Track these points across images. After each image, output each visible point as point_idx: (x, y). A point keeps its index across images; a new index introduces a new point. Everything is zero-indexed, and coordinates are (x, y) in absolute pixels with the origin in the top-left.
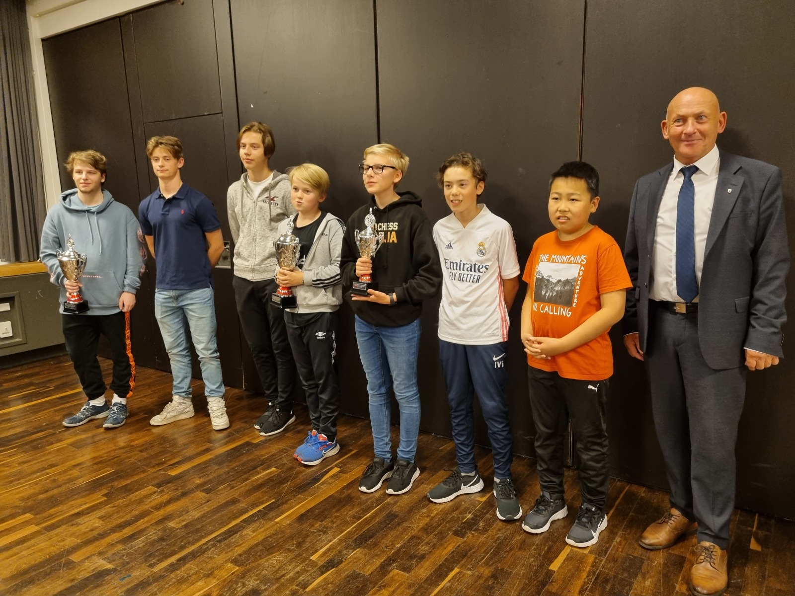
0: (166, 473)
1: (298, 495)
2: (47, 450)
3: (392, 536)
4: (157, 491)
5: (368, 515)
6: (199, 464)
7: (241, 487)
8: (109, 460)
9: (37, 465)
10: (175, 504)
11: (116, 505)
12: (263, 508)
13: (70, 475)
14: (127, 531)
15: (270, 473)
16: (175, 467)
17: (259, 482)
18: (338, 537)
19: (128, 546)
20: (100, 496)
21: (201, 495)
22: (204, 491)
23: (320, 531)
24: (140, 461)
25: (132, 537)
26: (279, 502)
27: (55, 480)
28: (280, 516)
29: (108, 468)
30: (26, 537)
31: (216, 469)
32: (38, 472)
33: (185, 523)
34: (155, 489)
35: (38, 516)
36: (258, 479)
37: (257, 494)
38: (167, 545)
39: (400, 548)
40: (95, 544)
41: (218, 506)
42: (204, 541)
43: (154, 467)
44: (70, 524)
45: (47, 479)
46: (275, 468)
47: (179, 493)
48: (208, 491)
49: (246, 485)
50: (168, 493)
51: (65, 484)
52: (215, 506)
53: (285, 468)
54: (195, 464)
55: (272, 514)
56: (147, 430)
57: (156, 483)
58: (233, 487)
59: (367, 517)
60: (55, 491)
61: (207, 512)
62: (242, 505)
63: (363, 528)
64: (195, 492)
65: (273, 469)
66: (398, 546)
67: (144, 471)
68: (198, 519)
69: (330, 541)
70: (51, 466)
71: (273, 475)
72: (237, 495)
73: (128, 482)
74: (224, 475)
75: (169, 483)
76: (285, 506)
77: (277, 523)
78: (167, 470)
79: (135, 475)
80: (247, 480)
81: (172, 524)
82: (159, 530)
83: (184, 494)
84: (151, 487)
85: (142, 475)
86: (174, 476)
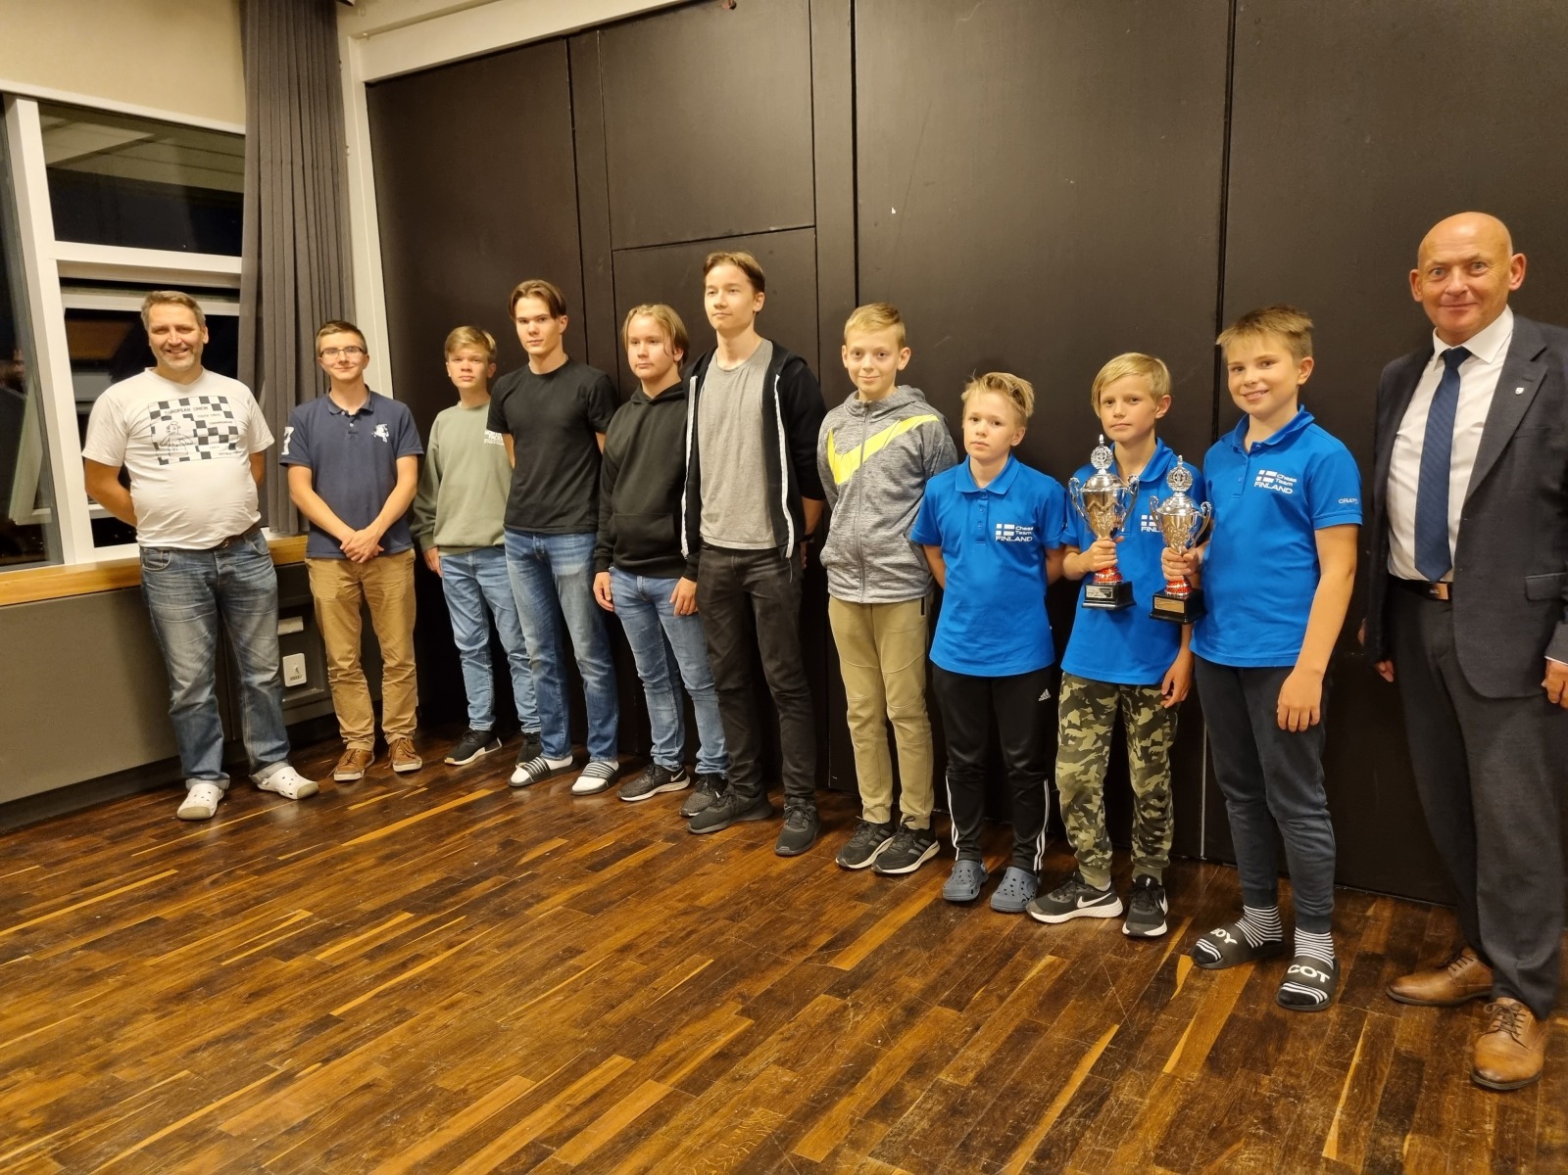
0: (829, 965)
1: (1158, 1014)
2: (528, 919)
3: (1455, 1107)
4: (845, 1007)
5: (1356, 1060)
6: (881, 947)
7: (1019, 997)
8: (683, 938)
9: (538, 950)
10: (911, 1033)
11: (786, 1035)
12: (1111, 1043)
13: (630, 970)
14: (864, 1094)
15: (1050, 965)
16: (837, 953)
17: (1047, 985)
18: (1339, 1109)
19: (898, 1125)
20: (733, 1016)
21: (950, 1013)
22: (946, 1003)
23: (1288, 1095)
24: (748, 939)
25: (888, 1106)
26: (1134, 1030)
27: (607, 983)
28: (1166, 1061)
29: (697, 956)
30: (657, 1106)
31: (930, 958)
32: (552, 967)
33: (971, 1075)
34: (838, 1002)
35: (644, 1061)
36: (1038, 980)
37: (1067, 1013)
38: (980, 1123)
39: (1500, 1133)
40: (821, 1123)
41: (1008, 1038)
42: (1053, 1114)
43: (789, 951)
44: (727, 1076)
45: (588, 978)
46: (1052, 954)
47: (896, 1010)
48: (958, 1004)
49: (1025, 993)
50: (873, 1009)
51: (635, 989)
52: (1003, 1038)
53: (1073, 956)
54: (874, 946)
55: (1143, 1056)
56: (703, 875)
57: (825, 985)
58: (1002, 999)
59: (1358, 1066)
60: (628, 1007)
61: (999, 1051)
62: (1057, 1034)
63: (1372, 1091)
64: (930, 1007)
65: (1049, 959)
66: (1489, 1127)
67: (777, 962)
68: (991, 1067)
69: (1329, 1118)
70: (573, 952)
71: (1060, 972)
72: (1025, 1014)
73: (764, 986)
74: (958, 971)
75: (854, 987)
76: (1155, 1040)
77: (1173, 1078)
78: (824, 960)
79: (768, 968)
80: (1016, 981)
81: (946, 1077)
82: (930, 1090)
83: (912, 1011)
84: (823, 996)
85: (785, 971)
86: (853, 973)
